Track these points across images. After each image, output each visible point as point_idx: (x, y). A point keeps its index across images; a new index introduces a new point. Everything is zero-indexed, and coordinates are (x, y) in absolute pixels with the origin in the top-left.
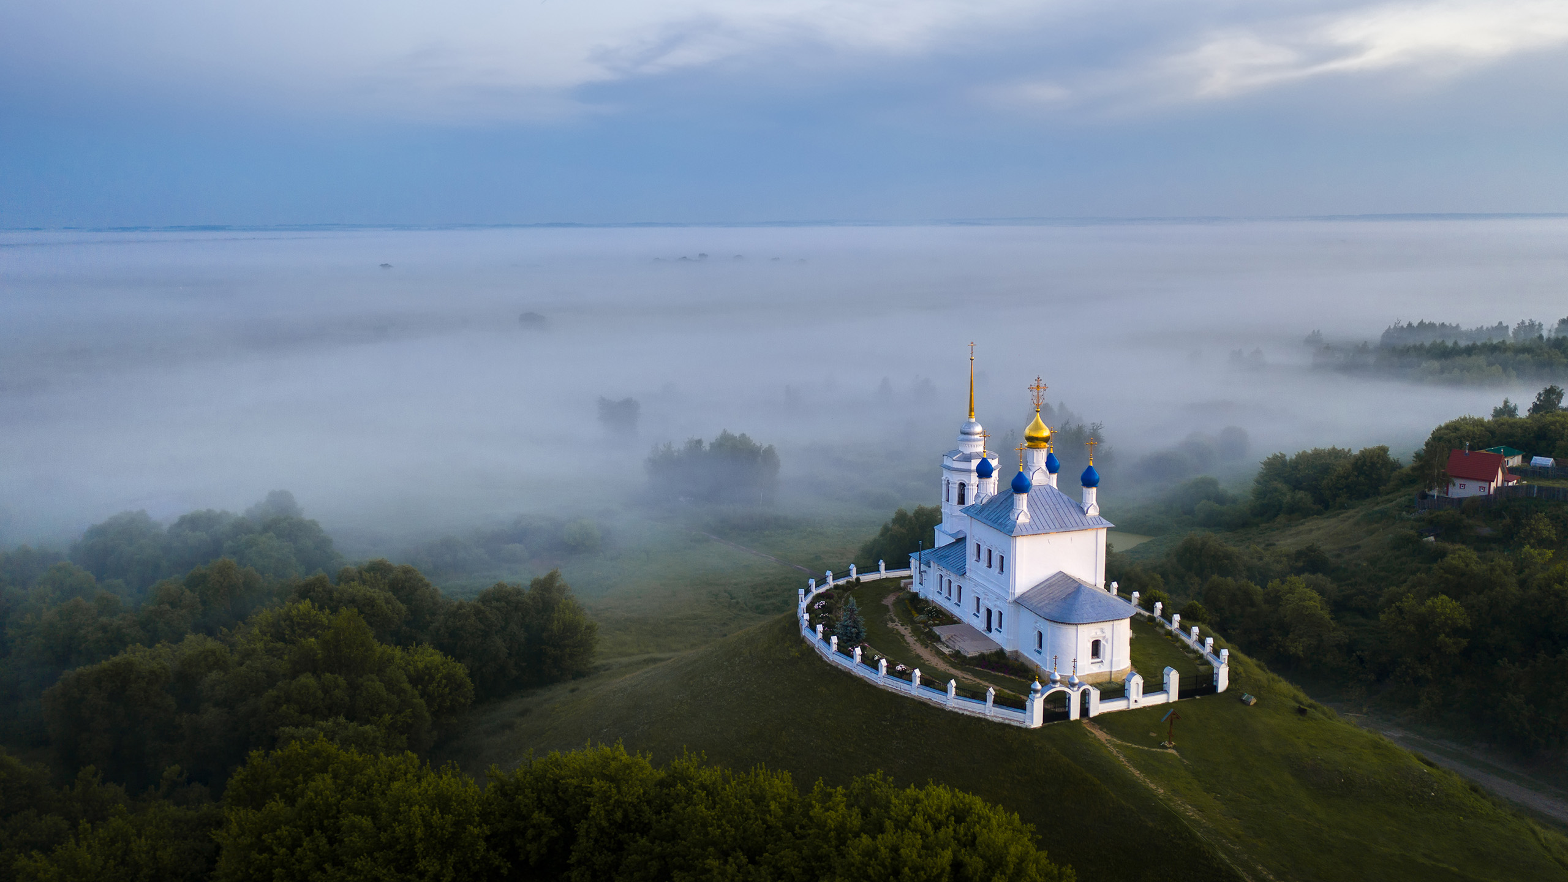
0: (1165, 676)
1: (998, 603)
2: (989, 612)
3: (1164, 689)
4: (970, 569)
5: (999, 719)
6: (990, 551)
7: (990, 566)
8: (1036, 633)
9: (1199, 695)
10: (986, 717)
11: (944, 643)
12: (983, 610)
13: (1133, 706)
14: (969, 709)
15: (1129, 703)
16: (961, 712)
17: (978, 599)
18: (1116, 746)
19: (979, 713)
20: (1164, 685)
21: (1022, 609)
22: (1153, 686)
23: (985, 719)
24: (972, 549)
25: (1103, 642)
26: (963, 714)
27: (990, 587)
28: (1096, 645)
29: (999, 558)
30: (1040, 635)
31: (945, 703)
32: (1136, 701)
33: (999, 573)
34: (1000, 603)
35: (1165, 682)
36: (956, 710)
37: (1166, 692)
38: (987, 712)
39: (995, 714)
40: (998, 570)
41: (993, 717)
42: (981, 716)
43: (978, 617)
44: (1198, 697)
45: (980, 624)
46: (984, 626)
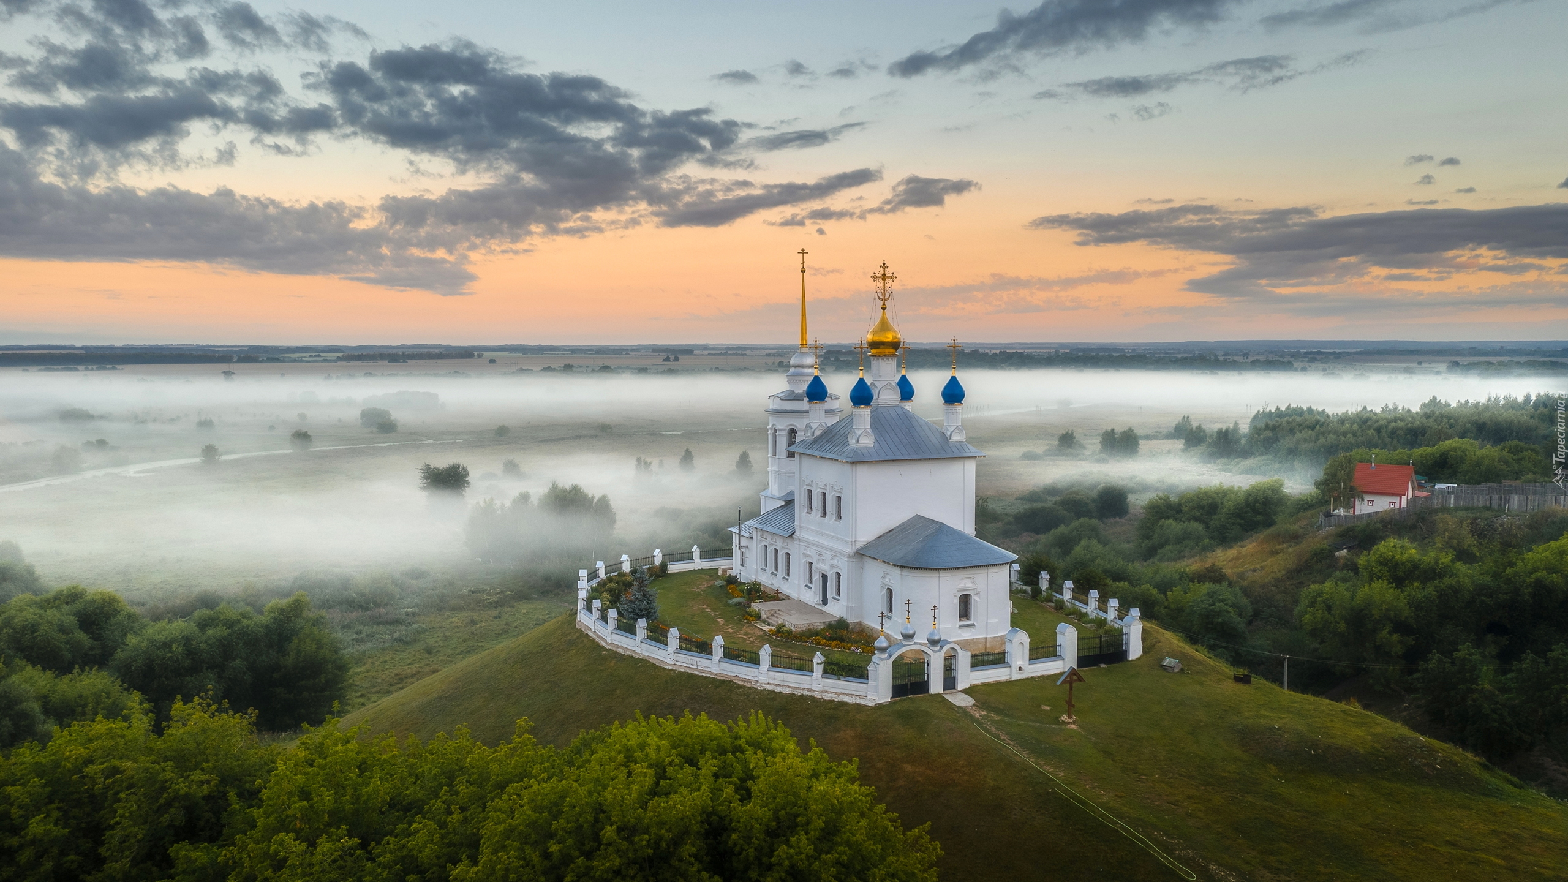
0: (1058, 635)
1: (835, 562)
2: (825, 578)
3: (1058, 653)
4: (800, 527)
5: (830, 695)
6: (824, 495)
7: (825, 514)
8: (885, 591)
9: (1104, 663)
10: (813, 694)
11: (764, 622)
12: (817, 577)
13: (1016, 676)
14: (790, 685)
15: (1011, 671)
16: (778, 689)
17: (811, 564)
18: (994, 722)
19: (804, 689)
20: (1058, 648)
21: (866, 559)
22: (1043, 649)
23: (811, 696)
24: (802, 499)
25: (974, 598)
26: (781, 692)
27: (824, 542)
28: (965, 601)
29: (835, 499)
30: (890, 591)
31: (756, 679)
32: (1020, 669)
33: (836, 520)
34: (838, 561)
35: (1058, 643)
36: (771, 688)
37: (1061, 658)
38: (815, 687)
39: (826, 689)
40: (834, 517)
41: (822, 692)
42: (806, 693)
43: (811, 588)
44: (1103, 666)
45: (811, 597)
46: (818, 598)
